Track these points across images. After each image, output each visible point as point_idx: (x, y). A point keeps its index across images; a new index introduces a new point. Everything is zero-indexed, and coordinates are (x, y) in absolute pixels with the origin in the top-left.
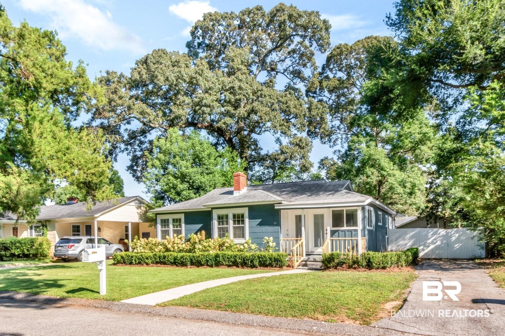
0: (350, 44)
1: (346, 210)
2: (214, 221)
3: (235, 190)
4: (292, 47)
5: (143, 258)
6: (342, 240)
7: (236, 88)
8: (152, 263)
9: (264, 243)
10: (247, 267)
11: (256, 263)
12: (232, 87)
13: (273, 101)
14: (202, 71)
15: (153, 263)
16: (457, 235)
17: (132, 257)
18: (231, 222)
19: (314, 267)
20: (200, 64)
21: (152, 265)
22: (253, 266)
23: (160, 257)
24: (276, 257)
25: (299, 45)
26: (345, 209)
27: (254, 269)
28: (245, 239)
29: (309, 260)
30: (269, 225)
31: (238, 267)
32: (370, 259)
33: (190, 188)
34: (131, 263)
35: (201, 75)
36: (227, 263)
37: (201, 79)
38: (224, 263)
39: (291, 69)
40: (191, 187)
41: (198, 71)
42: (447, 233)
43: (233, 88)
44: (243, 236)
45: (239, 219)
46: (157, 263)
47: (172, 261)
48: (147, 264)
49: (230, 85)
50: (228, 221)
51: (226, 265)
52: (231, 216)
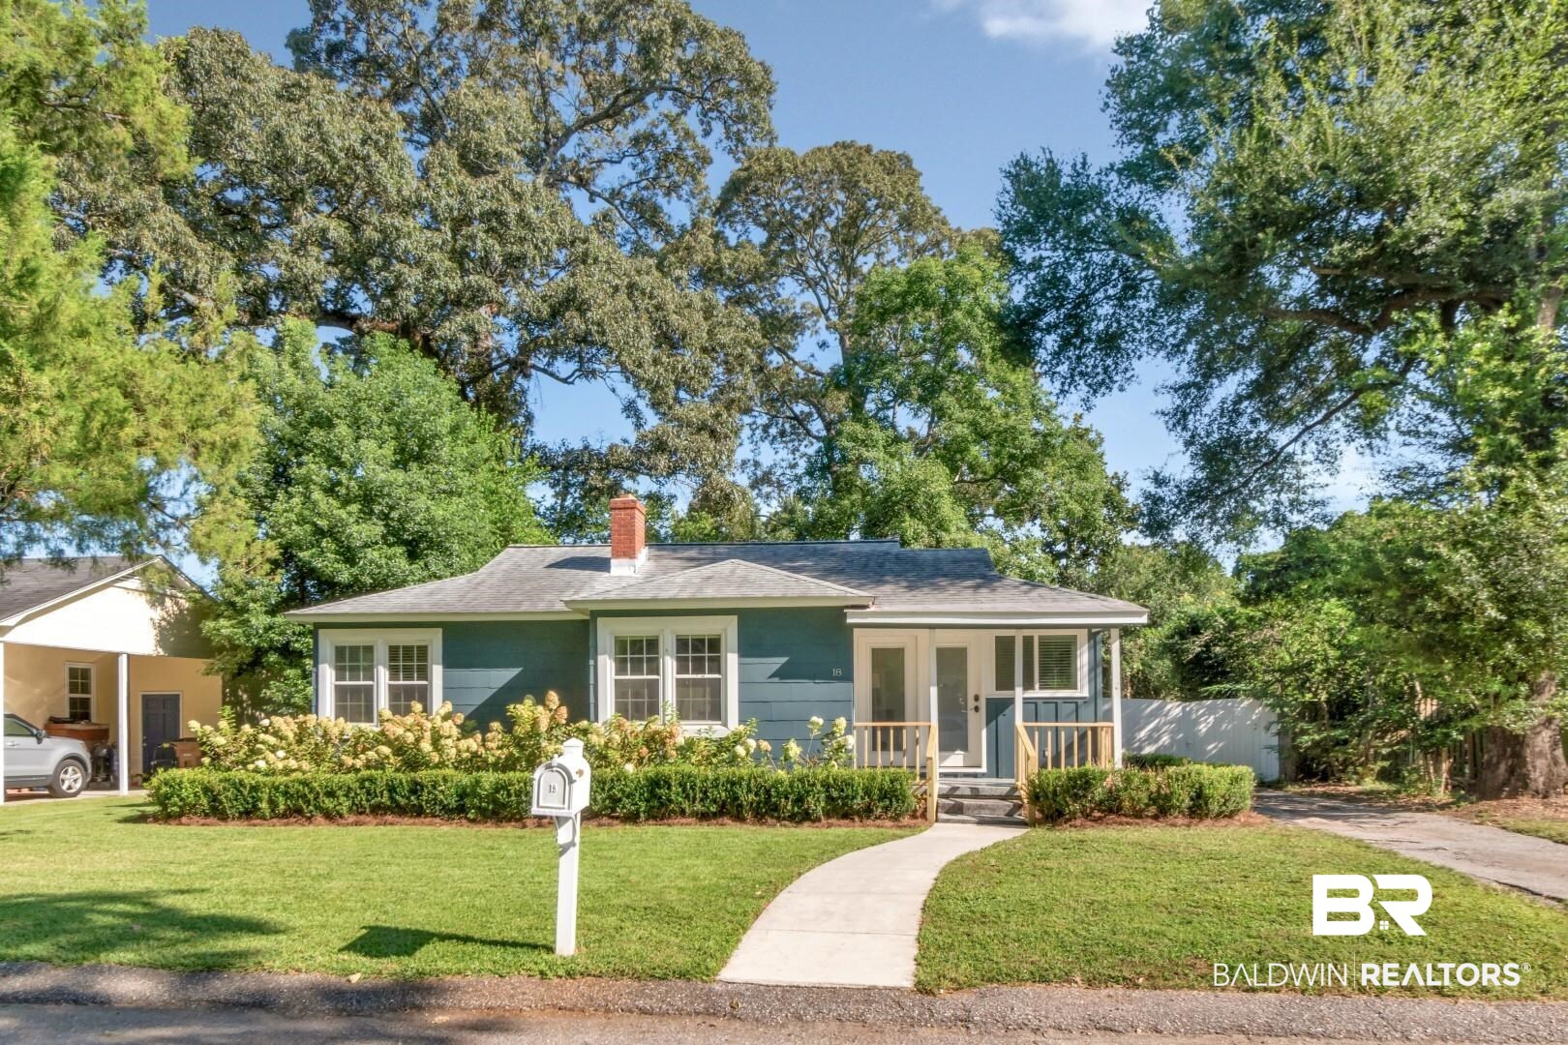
0: (800, 153)
1: (1040, 637)
2: (601, 658)
3: (617, 554)
4: (640, 126)
5: (312, 790)
6: (1046, 728)
7: (511, 218)
8: (350, 810)
9: (812, 736)
10: (778, 819)
11: (817, 804)
12: (495, 213)
13: (617, 281)
14: (389, 137)
15: (358, 810)
16: (1211, 719)
17: (255, 788)
18: (669, 664)
19: (986, 814)
20: (379, 114)
21: (352, 818)
22: (804, 817)
23: (392, 789)
24: (887, 785)
25: (664, 126)
26: (1036, 634)
27: (806, 824)
28: (725, 725)
29: (958, 793)
30: (813, 676)
31: (739, 818)
32: (1201, 786)
33: (391, 539)
34: (249, 814)
35: (383, 152)
36: (698, 807)
37: (384, 165)
38: (686, 805)
39: (629, 194)
40: (395, 534)
41: (374, 137)
42: (1186, 714)
43: (498, 215)
44: (716, 712)
45: (701, 652)
46: (377, 810)
47: (453, 802)
48: (330, 816)
49: (488, 205)
50: (657, 660)
51: (695, 814)
52: (668, 643)
